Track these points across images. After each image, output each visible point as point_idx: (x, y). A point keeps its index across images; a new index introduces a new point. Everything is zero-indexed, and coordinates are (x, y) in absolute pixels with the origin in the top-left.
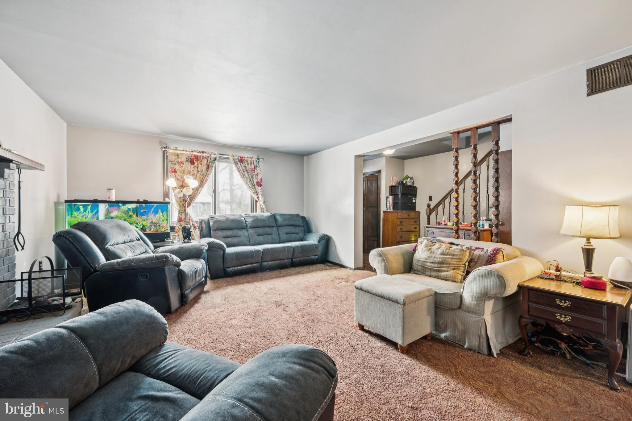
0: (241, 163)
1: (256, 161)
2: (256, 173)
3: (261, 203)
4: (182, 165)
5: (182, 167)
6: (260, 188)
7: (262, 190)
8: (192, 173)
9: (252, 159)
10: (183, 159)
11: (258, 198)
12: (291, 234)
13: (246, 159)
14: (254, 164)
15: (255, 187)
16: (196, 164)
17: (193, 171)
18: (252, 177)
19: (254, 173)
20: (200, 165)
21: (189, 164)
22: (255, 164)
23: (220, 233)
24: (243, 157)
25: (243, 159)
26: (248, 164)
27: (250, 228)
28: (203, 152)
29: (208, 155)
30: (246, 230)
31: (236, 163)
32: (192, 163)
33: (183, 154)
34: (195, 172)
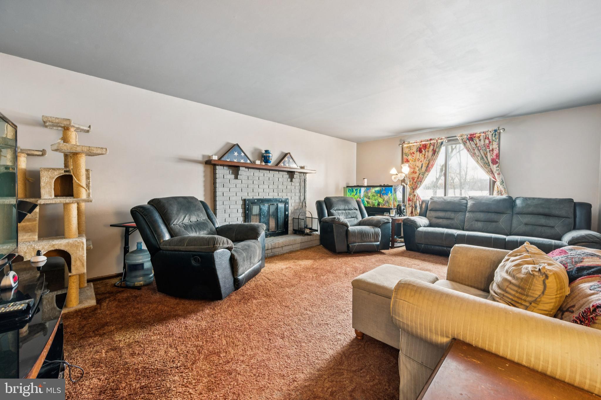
0: (471, 142)
1: (492, 135)
2: (491, 149)
3: (498, 183)
4: (413, 155)
5: (413, 156)
6: (495, 166)
7: (498, 168)
8: (421, 160)
9: (485, 133)
10: (414, 150)
11: (494, 177)
12: (535, 227)
13: (478, 135)
14: (488, 138)
15: (489, 165)
16: (423, 152)
17: (421, 158)
18: (486, 155)
19: (488, 150)
20: (427, 152)
21: (418, 153)
22: (490, 138)
23: (434, 214)
24: (473, 135)
25: (475, 136)
26: (480, 140)
27: (469, 212)
28: (431, 140)
29: (435, 141)
30: (464, 213)
31: (465, 143)
32: (420, 151)
33: (414, 146)
34: (423, 158)
